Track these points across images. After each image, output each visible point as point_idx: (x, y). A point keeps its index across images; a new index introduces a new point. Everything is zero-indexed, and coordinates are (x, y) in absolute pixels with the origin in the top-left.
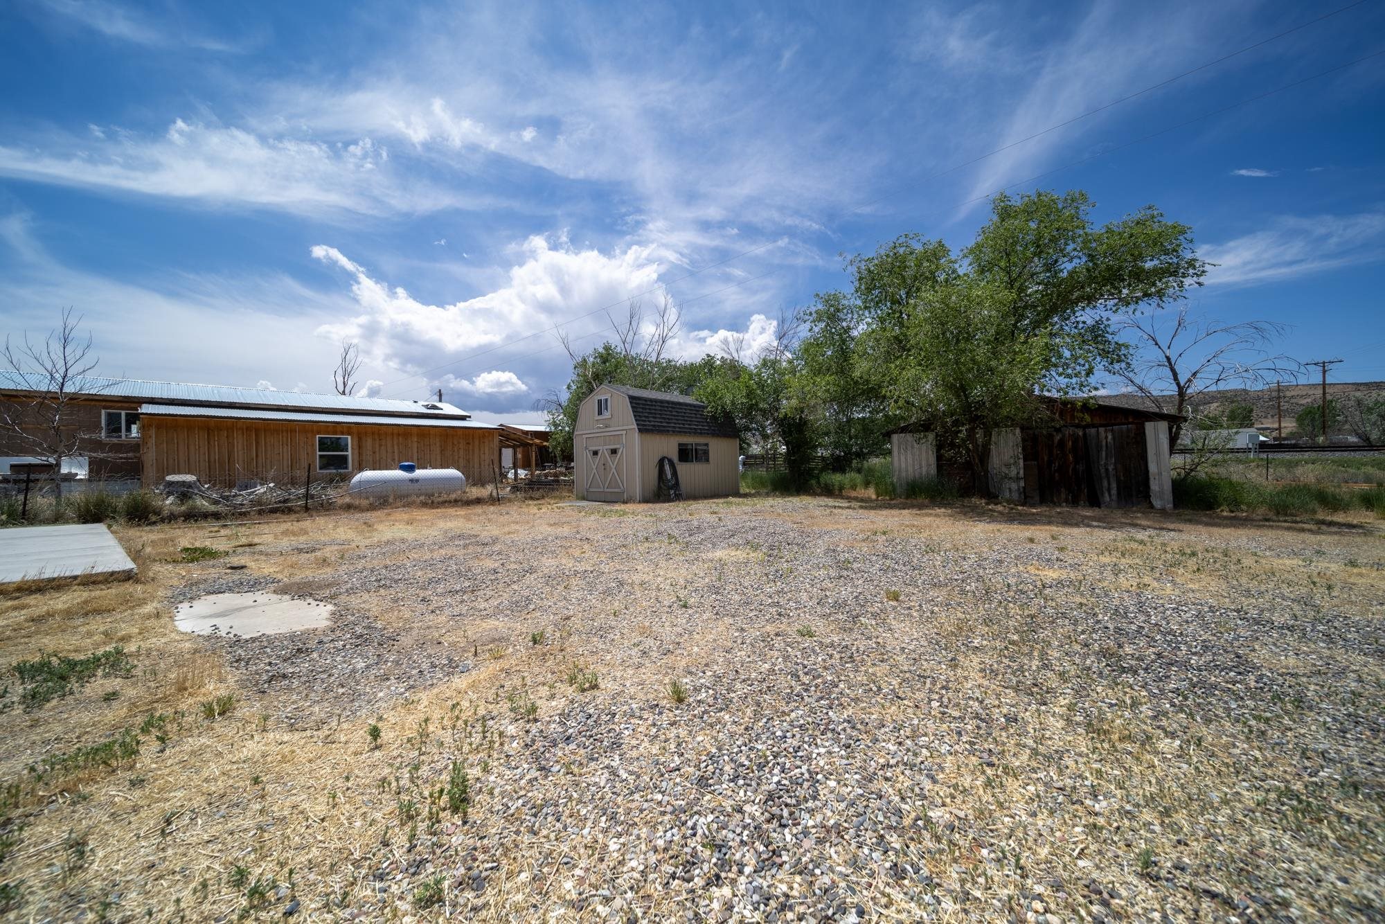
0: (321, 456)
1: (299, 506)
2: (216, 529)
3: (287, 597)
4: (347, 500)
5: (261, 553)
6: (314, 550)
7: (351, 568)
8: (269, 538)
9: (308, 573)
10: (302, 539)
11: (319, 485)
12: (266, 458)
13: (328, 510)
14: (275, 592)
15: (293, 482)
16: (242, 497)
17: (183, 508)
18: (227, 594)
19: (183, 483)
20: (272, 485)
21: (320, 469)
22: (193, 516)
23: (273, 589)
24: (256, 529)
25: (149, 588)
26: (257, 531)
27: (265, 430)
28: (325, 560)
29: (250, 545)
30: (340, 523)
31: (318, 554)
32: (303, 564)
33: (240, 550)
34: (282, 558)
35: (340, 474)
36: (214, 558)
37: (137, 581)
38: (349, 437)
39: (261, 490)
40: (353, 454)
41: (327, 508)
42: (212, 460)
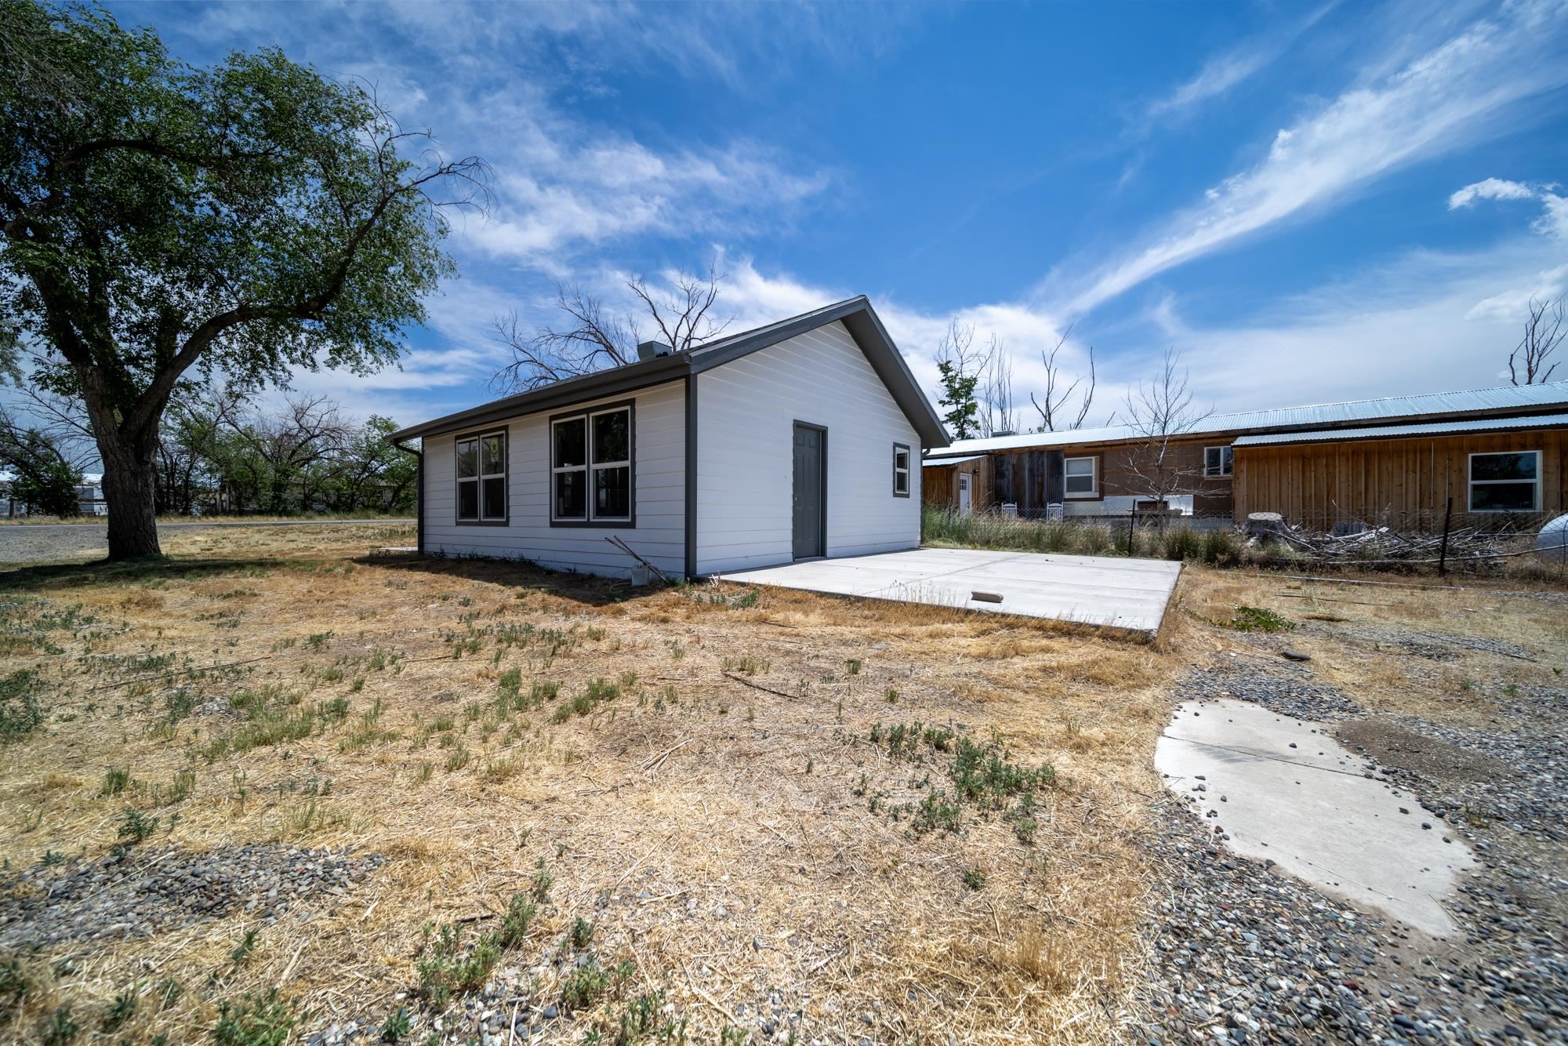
0: (1475, 487)
1: (1429, 565)
2: (1297, 584)
3: (1358, 762)
4: (1530, 563)
5: (1343, 638)
6: (1443, 655)
7: (1538, 731)
8: (1366, 612)
9: (1422, 707)
10: (1425, 625)
11: (1469, 533)
12: (1380, 492)
13: (1484, 577)
14: (1338, 736)
15: (1422, 527)
16: (1338, 545)
17: (1263, 553)
18: (1257, 707)
19: (1266, 523)
20: (1384, 530)
21: (1475, 506)
22: (1273, 564)
23: (1337, 726)
24: (1348, 594)
25: (1163, 661)
26: (1351, 596)
27: (1379, 453)
28: (1465, 688)
29: (1331, 620)
30: (1511, 605)
31: (1453, 666)
32: (1415, 681)
33: (1314, 624)
34: (1377, 658)
35: (1514, 517)
36: (1268, 631)
37: (1155, 648)
38: (1539, 454)
39: (1367, 536)
40: (1546, 481)
41: (1485, 573)
42: (1307, 495)
